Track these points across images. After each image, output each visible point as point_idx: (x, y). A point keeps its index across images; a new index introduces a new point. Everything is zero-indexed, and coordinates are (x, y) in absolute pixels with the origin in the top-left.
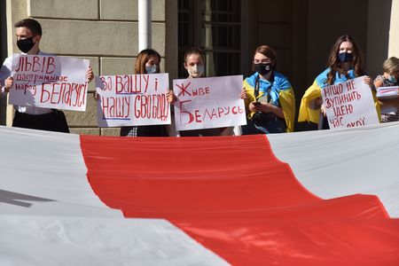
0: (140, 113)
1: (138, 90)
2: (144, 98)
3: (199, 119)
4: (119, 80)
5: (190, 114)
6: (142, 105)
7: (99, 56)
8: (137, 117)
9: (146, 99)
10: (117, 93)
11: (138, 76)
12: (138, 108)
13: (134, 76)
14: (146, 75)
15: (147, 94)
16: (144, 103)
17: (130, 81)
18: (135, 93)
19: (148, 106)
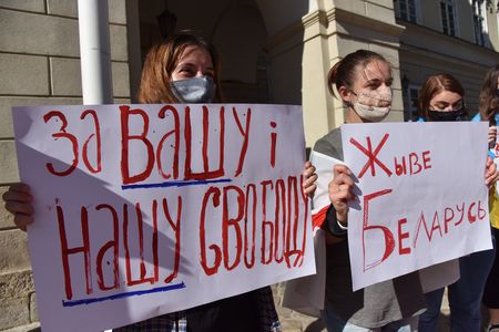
0: (221, 254)
1: (213, 167)
2: (233, 195)
3: (406, 243)
4: (135, 123)
5: (387, 233)
6: (227, 222)
7: (48, 56)
8: (210, 272)
9: (242, 200)
10: (129, 182)
11: (214, 109)
12: (214, 236)
13: (196, 112)
14: (242, 108)
15: (241, 182)
16: (233, 214)
17: (183, 132)
18: (201, 178)
19: (247, 226)
